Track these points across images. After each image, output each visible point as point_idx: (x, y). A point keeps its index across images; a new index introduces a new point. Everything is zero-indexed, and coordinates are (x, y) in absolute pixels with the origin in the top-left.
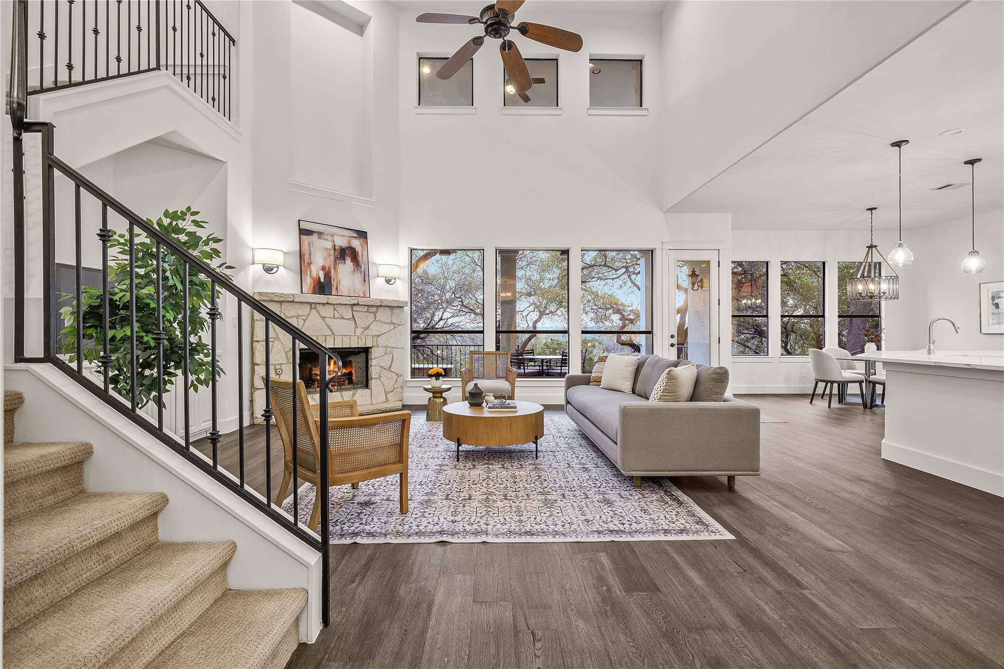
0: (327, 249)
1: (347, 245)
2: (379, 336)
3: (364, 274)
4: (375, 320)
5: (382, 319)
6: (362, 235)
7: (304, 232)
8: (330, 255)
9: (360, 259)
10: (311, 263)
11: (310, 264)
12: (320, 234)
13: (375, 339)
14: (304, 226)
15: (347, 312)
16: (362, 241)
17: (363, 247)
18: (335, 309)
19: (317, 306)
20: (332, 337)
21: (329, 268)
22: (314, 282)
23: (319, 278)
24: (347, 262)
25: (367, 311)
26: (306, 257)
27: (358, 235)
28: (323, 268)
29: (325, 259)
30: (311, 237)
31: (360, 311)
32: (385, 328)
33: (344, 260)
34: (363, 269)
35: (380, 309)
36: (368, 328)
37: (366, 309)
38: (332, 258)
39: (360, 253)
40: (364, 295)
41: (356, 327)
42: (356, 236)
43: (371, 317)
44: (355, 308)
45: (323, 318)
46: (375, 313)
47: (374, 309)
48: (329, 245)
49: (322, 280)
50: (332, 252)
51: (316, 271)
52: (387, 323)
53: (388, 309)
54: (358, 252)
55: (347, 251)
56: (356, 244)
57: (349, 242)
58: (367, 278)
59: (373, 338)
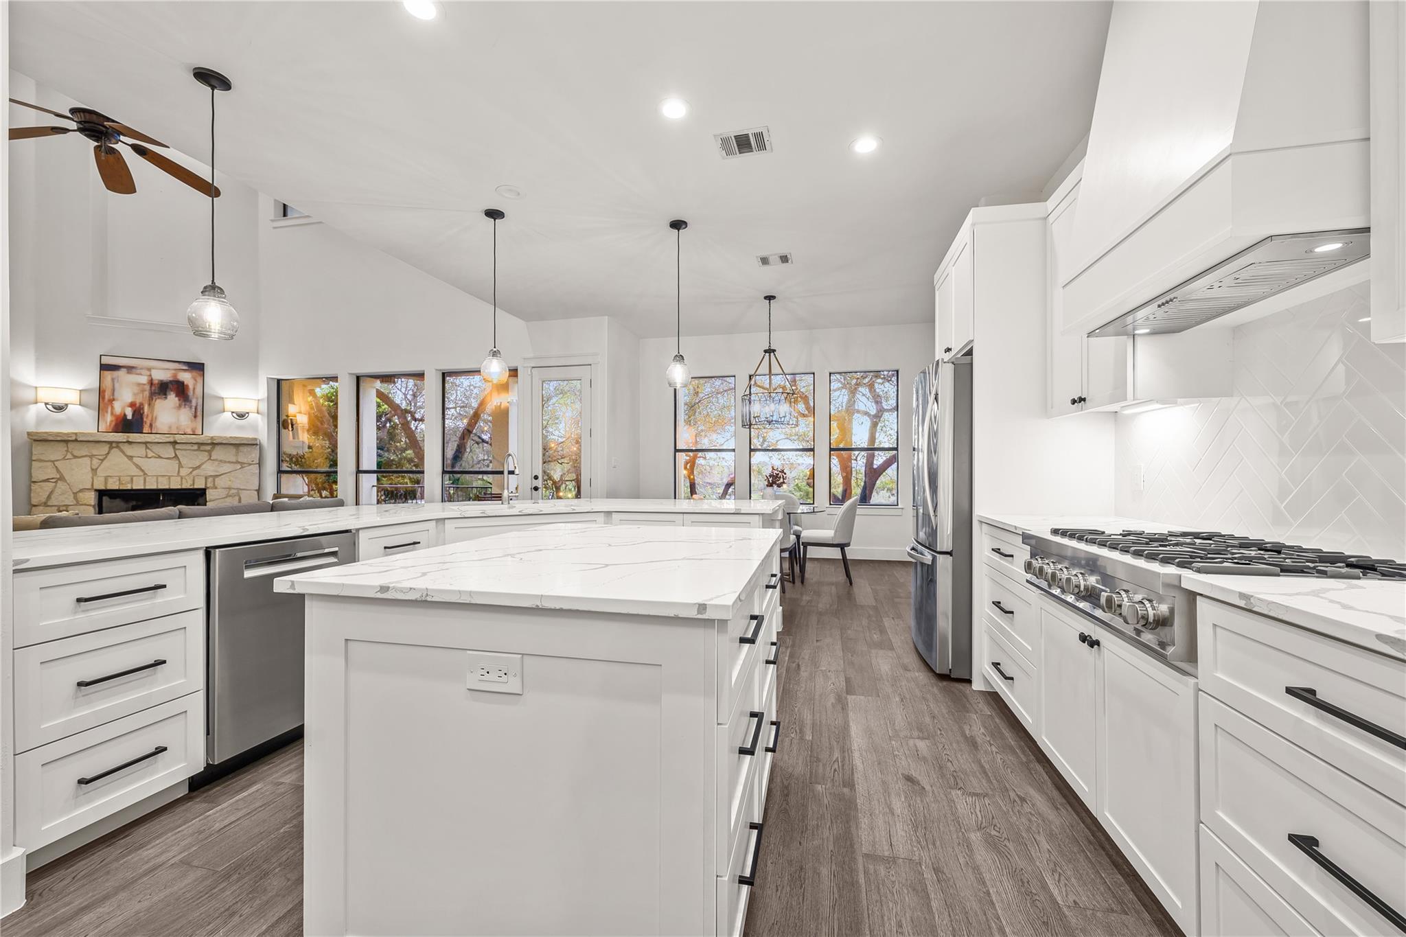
0: (139, 384)
1: (171, 379)
2: (217, 476)
3: (196, 409)
4: (210, 459)
5: (221, 457)
6: (197, 367)
7: (104, 367)
8: (143, 391)
9: (191, 393)
10: (114, 400)
11: (112, 401)
12: (130, 369)
13: (210, 480)
14: (106, 360)
15: (169, 451)
16: (195, 373)
17: (196, 380)
18: (147, 448)
19: (120, 445)
20: (142, 478)
21: (142, 404)
22: (117, 419)
23: (125, 415)
24: (169, 397)
25: (199, 450)
26: (107, 395)
27: (189, 367)
28: (132, 405)
29: (135, 394)
30: (116, 373)
31: (186, 450)
32: (226, 468)
33: (165, 394)
34: (194, 403)
35: (218, 448)
36: (199, 467)
37: (196, 447)
38: (147, 394)
39: (191, 387)
40: (194, 431)
41: (180, 466)
42: (186, 368)
43: (203, 456)
44: (177, 446)
45: (130, 458)
46: (210, 452)
47: (208, 448)
48: (144, 380)
49: (129, 417)
50: (148, 387)
51: (122, 406)
52: (229, 462)
53: (231, 447)
54: (187, 386)
55: (170, 386)
56: (186, 377)
57: (175, 375)
58: (199, 413)
59: (206, 478)
